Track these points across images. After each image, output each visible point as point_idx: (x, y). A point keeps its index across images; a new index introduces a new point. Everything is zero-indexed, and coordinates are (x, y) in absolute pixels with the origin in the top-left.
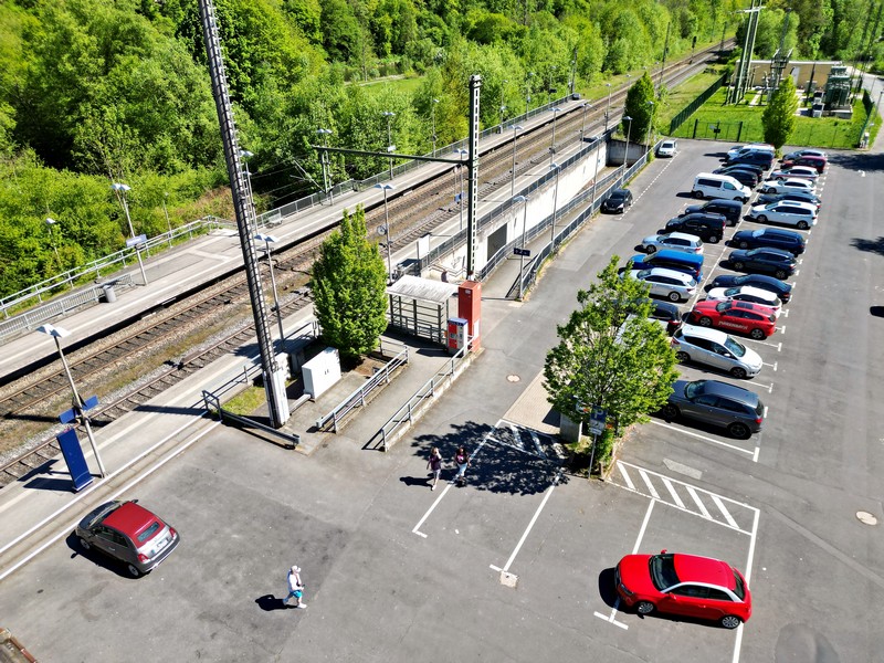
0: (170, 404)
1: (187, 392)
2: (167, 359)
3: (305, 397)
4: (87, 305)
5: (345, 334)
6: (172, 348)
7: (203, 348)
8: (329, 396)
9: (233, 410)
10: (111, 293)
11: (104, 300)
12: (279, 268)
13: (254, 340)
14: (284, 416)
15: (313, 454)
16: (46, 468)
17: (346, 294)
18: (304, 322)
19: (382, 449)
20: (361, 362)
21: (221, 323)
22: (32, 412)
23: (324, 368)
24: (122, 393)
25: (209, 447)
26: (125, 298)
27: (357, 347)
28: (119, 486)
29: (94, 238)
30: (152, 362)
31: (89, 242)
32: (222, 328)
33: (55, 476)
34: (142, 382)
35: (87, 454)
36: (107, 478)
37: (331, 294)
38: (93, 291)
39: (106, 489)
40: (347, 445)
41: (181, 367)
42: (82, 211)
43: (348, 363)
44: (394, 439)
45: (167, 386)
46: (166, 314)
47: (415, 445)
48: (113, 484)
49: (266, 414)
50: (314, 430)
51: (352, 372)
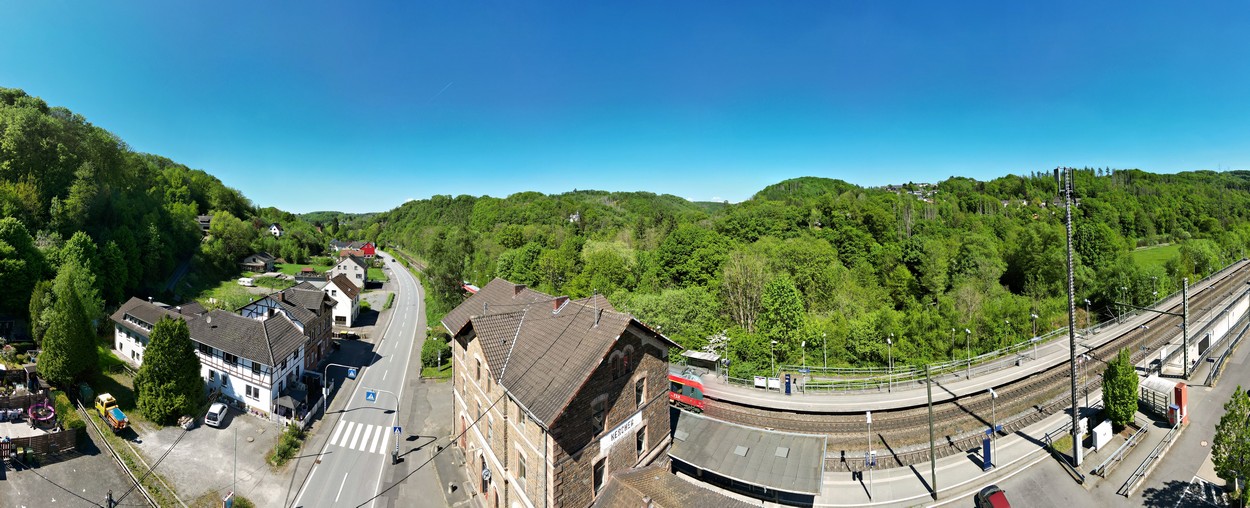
0: (1029, 435)
1: (1037, 431)
2: (1035, 404)
3: (1093, 448)
4: (1010, 366)
5: (1116, 413)
6: (1040, 399)
7: (1052, 402)
8: (1105, 450)
9: (1057, 448)
10: (1021, 362)
11: (1017, 364)
12: (1095, 358)
13: (1071, 406)
14: (1080, 461)
15: (1091, 491)
16: (976, 450)
17: (1117, 392)
18: (1096, 399)
19: (1126, 496)
20: (1124, 428)
21: (1063, 389)
22: (979, 414)
23: (1104, 430)
24: (1013, 418)
25: (1043, 469)
26: (1025, 365)
27: (1121, 420)
28: (1000, 476)
29: (1021, 330)
30: (1028, 404)
31: (1018, 331)
32: (1063, 392)
33: (979, 457)
34: (1023, 415)
35: (992, 451)
36: (997, 469)
37: (1110, 390)
38: (1014, 357)
39: (995, 475)
40: (1109, 488)
41: (1041, 411)
42: (1019, 319)
43: (1117, 429)
44: (1134, 489)
45: (1028, 424)
46: (1041, 377)
47: (1144, 496)
48: (999, 473)
49: (1072, 455)
50: (1093, 473)
51: (1119, 435)
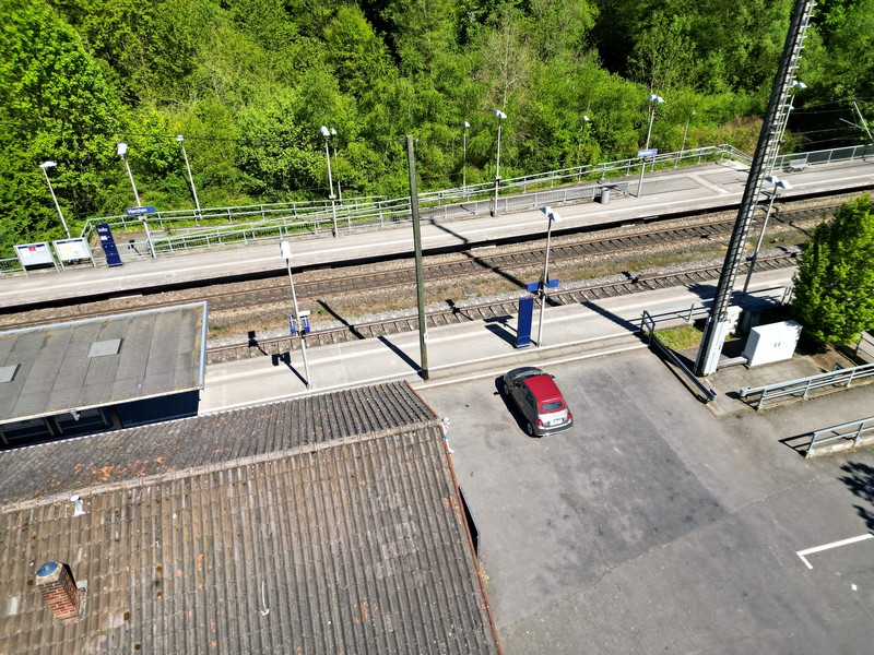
0: (611, 310)
1: (630, 307)
2: (626, 270)
3: (741, 359)
4: (584, 200)
6: (635, 262)
7: (662, 271)
8: (768, 370)
10: (607, 195)
11: (598, 200)
12: (777, 218)
13: (715, 283)
14: (709, 367)
15: (723, 419)
16: (503, 320)
18: (777, 284)
19: (803, 453)
20: (824, 351)
21: (689, 255)
22: (511, 273)
23: (776, 340)
24: (579, 285)
25: (628, 363)
26: (615, 203)
28: (546, 359)
29: (613, 143)
30: (612, 268)
31: (607, 145)
32: (688, 260)
33: (507, 329)
34: (598, 282)
35: (535, 323)
36: (540, 348)
38: (593, 189)
39: (536, 356)
40: (764, 429)
41: (635, 281)
42: (614, 114)
44: (823, 451)
45: (617, 294)
46: (643, 229)
47: (846, 469)
48: (542, 355)
49: (693, 358)
50: (735, 395)
